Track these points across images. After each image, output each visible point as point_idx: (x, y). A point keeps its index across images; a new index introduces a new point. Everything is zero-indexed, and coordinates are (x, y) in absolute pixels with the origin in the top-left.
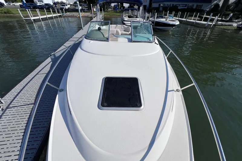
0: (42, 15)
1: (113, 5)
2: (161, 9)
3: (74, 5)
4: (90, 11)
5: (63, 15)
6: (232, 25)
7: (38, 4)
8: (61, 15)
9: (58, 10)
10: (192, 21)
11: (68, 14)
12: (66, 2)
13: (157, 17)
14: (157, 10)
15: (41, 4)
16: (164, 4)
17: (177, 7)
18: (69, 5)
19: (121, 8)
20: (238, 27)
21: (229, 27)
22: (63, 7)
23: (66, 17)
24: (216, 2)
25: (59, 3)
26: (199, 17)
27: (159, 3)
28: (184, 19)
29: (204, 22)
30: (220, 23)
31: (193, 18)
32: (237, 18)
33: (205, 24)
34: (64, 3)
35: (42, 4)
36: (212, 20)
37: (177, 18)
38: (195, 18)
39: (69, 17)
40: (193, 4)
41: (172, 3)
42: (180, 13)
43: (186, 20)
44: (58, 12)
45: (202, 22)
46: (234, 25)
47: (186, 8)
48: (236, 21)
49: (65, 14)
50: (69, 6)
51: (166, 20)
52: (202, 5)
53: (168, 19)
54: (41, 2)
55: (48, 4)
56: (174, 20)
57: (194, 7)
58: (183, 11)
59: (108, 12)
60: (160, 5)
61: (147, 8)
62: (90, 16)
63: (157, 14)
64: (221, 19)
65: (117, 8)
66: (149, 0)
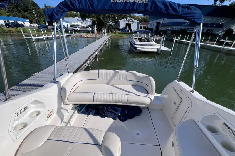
2: (169, 32)
5: (71, 35)
8: (69, 36)
11: (77, 34)
16: (172, 28)
23: (75, 37)
27: (167, 27)
40: (204, 28)
41: (180, 27)
43: (207, 45)
49: (74, 35)
52: (213, 29)
61: (153, 31)
65: (125, 30)
66: (155, 24)
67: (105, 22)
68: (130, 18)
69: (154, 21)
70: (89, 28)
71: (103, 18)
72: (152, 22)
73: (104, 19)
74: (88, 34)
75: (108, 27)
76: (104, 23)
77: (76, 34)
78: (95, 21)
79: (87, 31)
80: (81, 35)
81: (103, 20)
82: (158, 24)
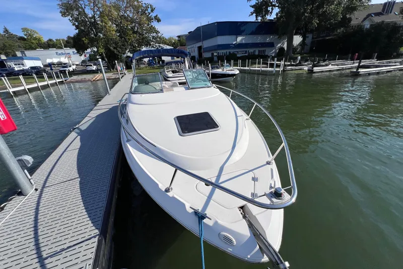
0: (27, 84)
1: (146, 60)
2: (216, 59)
3: (82, 65)
4: (111, 70)
5: (65, 80)
6: (303, 69)
7: (16, 69)
8: (63, 81)
9: (56, 73)
10: (257, 69)
11: (75, 78)
12: (68, 62)
13: (212, 68)
14: (211, 60)
15: (21, 69)
16: (219, 53)
17: (236, 55)
18: (74, 65)
19: (159, 62)
20: (308, 70)
21: (301, 72)
22: (65, 69)
23: (72, 82)
24: (279, 45)
25: (55, 65)
26: (263, 63)
27: (211, 52)
28: (247, 68)
29: (270, 69)
30: (290, 67)
31: (257, 66)
32: (307, 61)
33: (272, 72)
34: (65, 64)
35: (23, 67)
36: (278, 66)
37: (239, 68)
38: (259, 66)
39: (77, 82)
40: (254, 49)
41: (228, 51)
42: (240, 62)
43: (249, 68)
44: (58, 77)
45: (268, 69)
46: (305, 68)
47: (247, 55)
48: (306, 64)
49: (69, 79)
50: (74, 67)
51: (223, 70)
52: (265, 50)
53: (225, 70)
54: (21, 66)
55: (35, 67)
56: (232, 69)
57: (257, 53)
58: (244, 59)
59: (140, 69)
60: (213, 54)
61: (196, 60)
62: (113, 77)
63: (211, 65)
64: (289, 63)
65: (153, 63)
66: (196, 49)
67: (120, 54)
68: (157, 44)
69: (194, 45)
70: (91, 65)
71: (114, 48)
72: (191, 46)
73: (117, 49)
74: (95, 76)
75: (126, 61)
76: (118, 55)
77: (72, 78)
78: (102, 54)
79: (88, 71)
80: (83, 78)
81: (115, 51)
82: (200, 48)
